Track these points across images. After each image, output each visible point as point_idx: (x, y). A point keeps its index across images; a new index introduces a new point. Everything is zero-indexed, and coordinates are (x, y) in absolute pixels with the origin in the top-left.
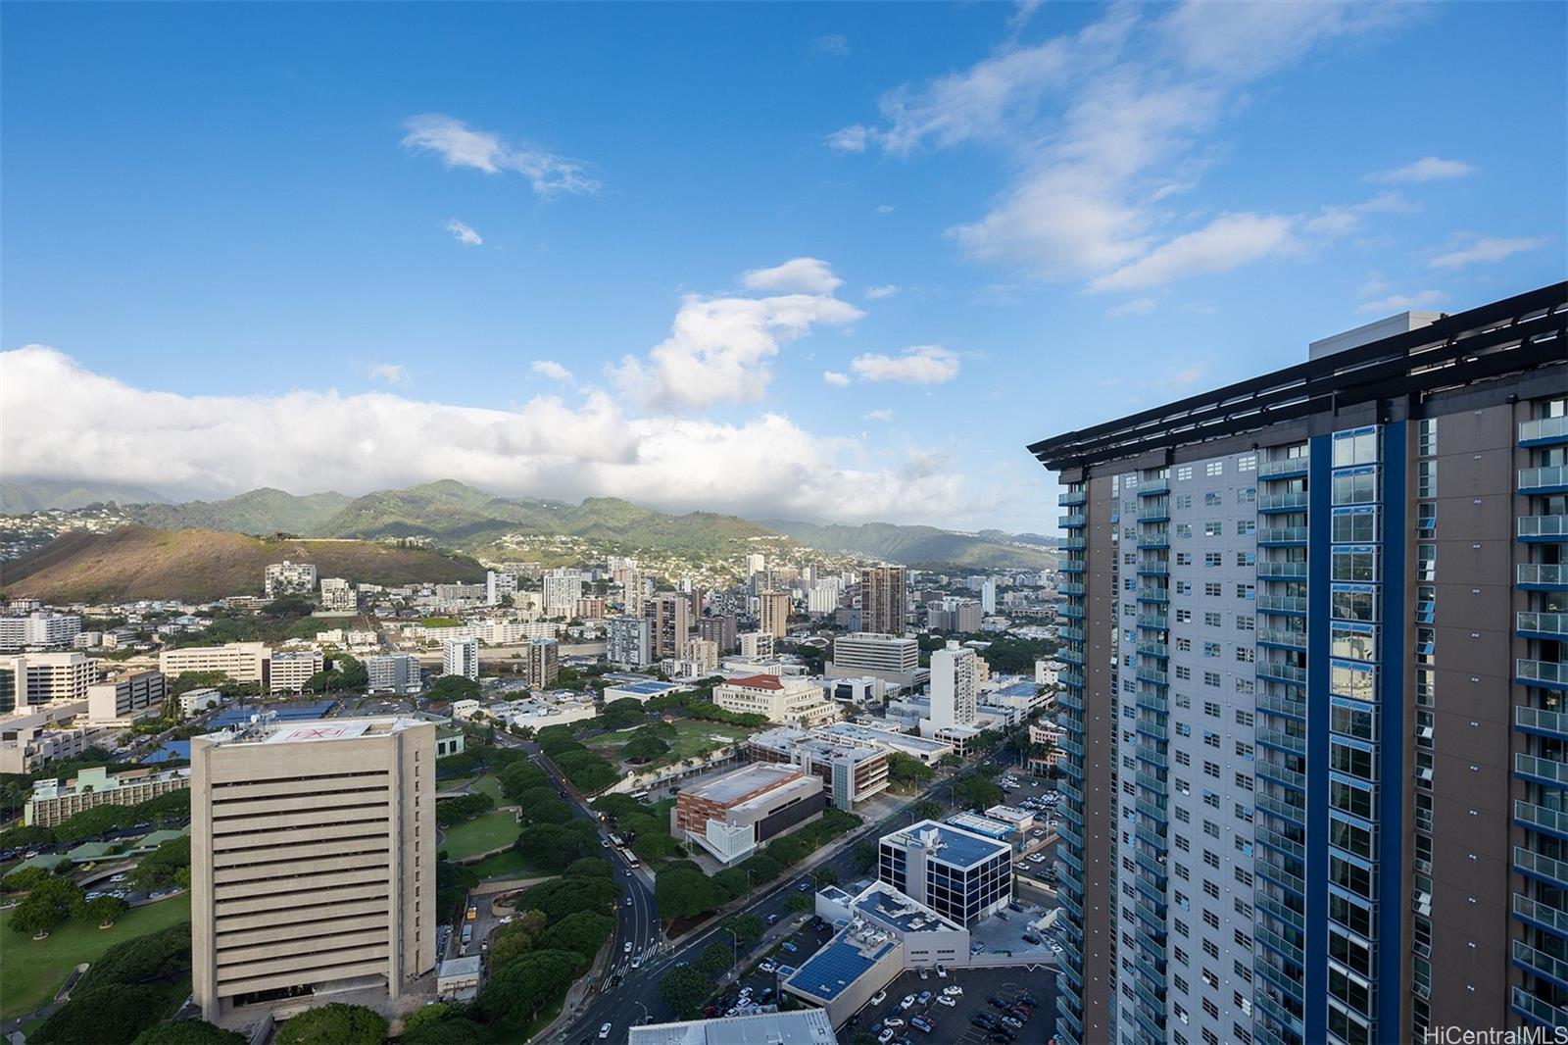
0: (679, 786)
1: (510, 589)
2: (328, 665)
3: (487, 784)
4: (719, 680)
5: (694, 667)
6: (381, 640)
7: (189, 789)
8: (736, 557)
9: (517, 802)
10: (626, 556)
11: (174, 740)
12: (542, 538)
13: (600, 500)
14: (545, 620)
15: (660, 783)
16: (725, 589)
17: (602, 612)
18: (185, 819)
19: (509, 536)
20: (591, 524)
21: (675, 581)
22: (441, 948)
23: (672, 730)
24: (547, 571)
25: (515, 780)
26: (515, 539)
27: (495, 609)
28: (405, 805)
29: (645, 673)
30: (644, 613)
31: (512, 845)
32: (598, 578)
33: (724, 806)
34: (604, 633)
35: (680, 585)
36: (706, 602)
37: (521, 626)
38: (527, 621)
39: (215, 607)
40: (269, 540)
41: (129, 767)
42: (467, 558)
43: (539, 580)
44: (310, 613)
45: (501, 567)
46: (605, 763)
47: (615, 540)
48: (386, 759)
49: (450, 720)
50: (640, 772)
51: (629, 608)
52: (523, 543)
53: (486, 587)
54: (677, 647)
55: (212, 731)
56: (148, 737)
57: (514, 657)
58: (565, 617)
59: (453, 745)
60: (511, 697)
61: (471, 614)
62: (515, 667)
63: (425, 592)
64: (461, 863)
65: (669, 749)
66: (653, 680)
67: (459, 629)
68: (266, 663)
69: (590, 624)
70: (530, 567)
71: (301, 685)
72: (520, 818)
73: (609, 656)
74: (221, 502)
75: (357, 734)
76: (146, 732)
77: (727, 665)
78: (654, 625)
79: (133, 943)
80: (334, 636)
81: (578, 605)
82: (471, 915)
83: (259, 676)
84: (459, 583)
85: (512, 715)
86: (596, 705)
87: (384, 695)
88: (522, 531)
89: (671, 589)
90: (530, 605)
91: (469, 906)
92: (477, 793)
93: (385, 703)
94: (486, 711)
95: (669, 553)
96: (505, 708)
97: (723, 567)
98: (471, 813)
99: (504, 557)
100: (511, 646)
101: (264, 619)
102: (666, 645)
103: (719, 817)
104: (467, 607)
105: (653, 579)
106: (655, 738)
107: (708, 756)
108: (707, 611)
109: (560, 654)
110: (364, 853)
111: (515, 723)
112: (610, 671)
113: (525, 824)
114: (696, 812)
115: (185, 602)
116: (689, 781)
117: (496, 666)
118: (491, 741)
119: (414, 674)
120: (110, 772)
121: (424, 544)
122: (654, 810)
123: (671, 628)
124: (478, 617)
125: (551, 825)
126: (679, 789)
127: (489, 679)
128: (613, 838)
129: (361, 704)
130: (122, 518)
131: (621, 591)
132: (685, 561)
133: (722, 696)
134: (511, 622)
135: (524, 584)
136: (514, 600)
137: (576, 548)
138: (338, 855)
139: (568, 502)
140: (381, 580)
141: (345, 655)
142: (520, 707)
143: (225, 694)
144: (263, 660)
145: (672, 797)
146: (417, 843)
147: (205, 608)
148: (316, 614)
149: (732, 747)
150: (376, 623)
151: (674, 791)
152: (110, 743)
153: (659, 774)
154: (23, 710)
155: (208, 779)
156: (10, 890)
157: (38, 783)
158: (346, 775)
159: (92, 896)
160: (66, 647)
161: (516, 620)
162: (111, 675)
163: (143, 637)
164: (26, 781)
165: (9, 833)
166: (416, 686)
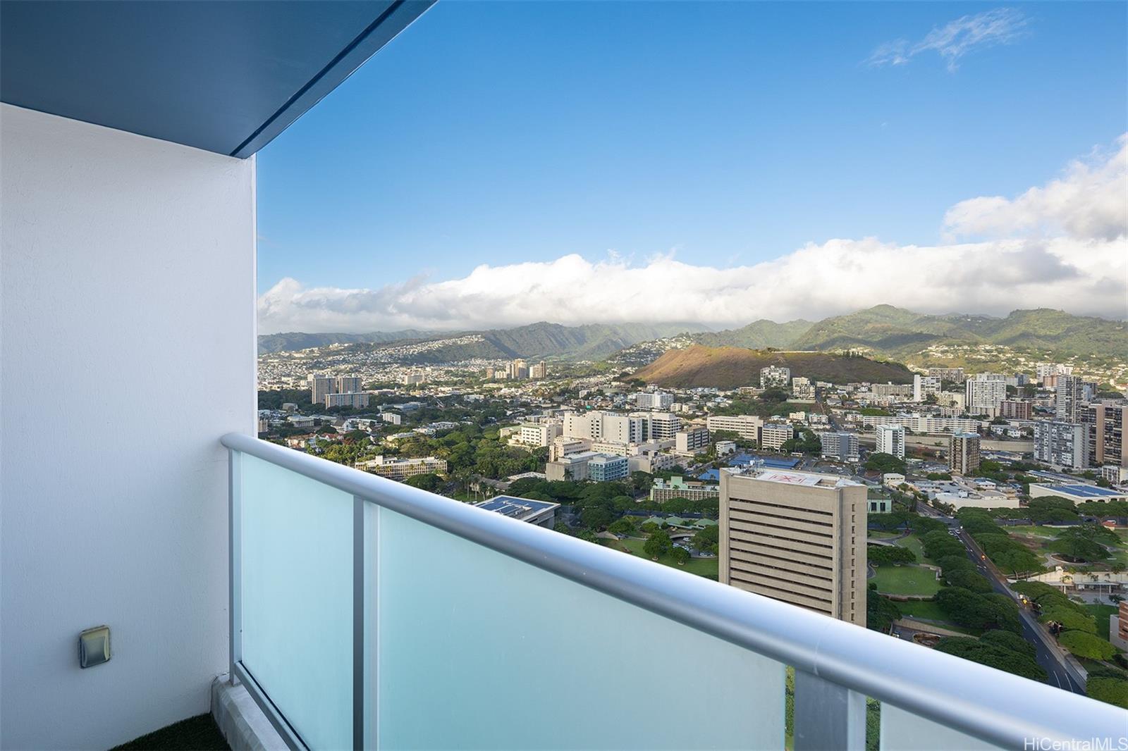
0: (1122, 596)
1: (934, 389)
2: (796, 436)
3: (910, 543)
6: (830, 421)
7: (718, 498)
9: (937, 563)
11: (713, 468)
12: (966, 347)
13: (1028, 311)
14: (967, 417)
15: (1096, 587)
17: (1029, 414)
18: (715, 516)
19: (934, 347)
20: (1019, 333)
21: (1124, 389)
23: (1115, 538)
24: (970, 375)
25: (935, 544)
26: (940, 349)
27: (920, 405)
28: (844, 541)
29: (1079, 475)
30: (1080, 418)
31: (931, 597)
32: (1026, 383)
34: (1031, 432)
37: (944, 421)
38: (950, 417)
39: (734, 393)
40: (763, 352)
41: (692, 479)
42: (897, 364)
43: (962, 383)
44: (786, 400)
45: (927, 372)
46: (1029, 552)
47: (1045, 348)
48: (831, 504)
49: (881, 487)
50: (1073, 570)
51: (1061, 413)
52: (947, 351)
53: (913, 387)
55: (731, 467)
56: (701, 464)
57: (937, 445)
58: (989, 416)
59: (883, 506)
60: (933, 477)
61: (900, 408)
62: (938, 454)
63: (864, 389)
64: (888, 597)
65: (1110, 556)
66: (1091, 484)
67: (889, 418)
68: (760, 429)
69: (1014, 424)
70: (954, 372)
71: (779, 446)
72: (940, 577)
73: (1036, 455)
74: (738, 330)
75: (812, 484)
76: (700, 462)
78: (1093, 431)
80: (801, 416)
83: (756, 437)
84: (890, 383)
85: (934, 492)
86: (1020, 498)
87: (832, 460)
88: (946, 342)
89: (1117, 396)
90: (953, 403)
91: (893, 632)
92: (901, 547)
93: (830, 466)
94: (910, 485)
96: (927, 485)
98: (897, 561)
99: (929, 363)
100: (934, 436)
101: (760, 402)
102: (1109, 452)
104: (896, 402)
105: (1092, 385)
106: (1091, 542)
109: (982, 447)
110: (816, 566)
111: (936, 499)
112: (1037, 469)
113: (943, 583)
115: (720, 389)
117: (921, 450)
118: (913, 509)
119: (854, 448)
120: (684, 480)
121: (863, 353)
122: (1089, 611)
123: (1115, 435)
124: (905, 411)
125: (969, 591)
126: (1122, 599)
127: (914, 460)
129: (817, 464)
130: (693, 340)
131: (1052, 396)
134: (934, 416)
135: (947, 385)
136: (938, 398)
138: (799, 562)
140: (831, 380)
141: (806, 429)
142: (942, 487)
143: (738, 447)
144: (759, 428)
145: (1113, 605)
146: (853, 571)
147: (729, 393)
148: (789, 401)
150: (827, 410)
151: (1116, 599)
152: (684, 464)
153: (1095, 578)
154: (651, 441)
155: (727, 495)
156: (644, 531)
157: (656, 480)
158: (805, 510)
159: (676, 545)
160: (668, 410)
161: (940, 415)
162: (685, 427)
163: (700, 408)
164: (652, 477)
165: (645, 502)
166: (855, 457)
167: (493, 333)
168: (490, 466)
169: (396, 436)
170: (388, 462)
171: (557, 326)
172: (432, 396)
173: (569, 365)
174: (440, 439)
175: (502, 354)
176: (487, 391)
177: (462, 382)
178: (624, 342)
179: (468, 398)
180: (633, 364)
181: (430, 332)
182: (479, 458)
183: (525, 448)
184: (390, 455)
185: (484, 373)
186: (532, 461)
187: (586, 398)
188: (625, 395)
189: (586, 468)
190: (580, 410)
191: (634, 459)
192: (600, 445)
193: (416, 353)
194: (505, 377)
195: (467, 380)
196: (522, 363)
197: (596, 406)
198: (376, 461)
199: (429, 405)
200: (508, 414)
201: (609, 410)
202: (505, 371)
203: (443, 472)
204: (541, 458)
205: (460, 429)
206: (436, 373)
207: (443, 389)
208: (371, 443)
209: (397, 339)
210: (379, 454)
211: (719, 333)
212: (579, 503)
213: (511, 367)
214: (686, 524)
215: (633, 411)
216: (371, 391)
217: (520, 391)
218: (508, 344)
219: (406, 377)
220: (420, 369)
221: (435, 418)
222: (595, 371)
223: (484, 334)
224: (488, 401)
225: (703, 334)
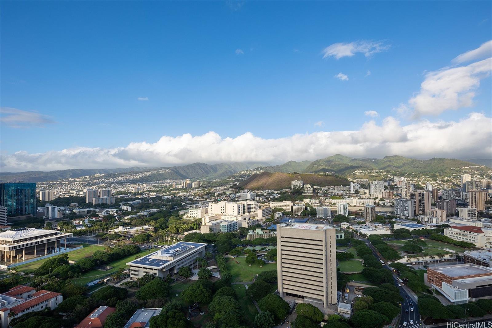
0: (428, 265)
1: (358, 188)
2: (306, 208)
3: (352, 250)
4: (448, 226)
5: (434, 220)
6: (320, 202)
7: (276, 237)
8: (455, 176)
9: (362, 258)
10: (402, 176)
11: (273, 224)
12: (369, 171)
13: (390, 157)
14: (370, 199)
15: (419, 263)
16: (449, 189)
17: (392, 196)
18: (275, 244)
19: (357, 171)
20: (387, 165)
21: (424, 186)
22: (338, 298)
23: (424, 243)
24: (371, 182)
25: (361, 250)
26: (359, 172)
27: (353, 194)
28: (327, 252)
29: (411, 220)
30: (410, 197)
31: (360, 272)
32: (390, 184)
33: (451, 278)
34: (393, 204)
35: (427, 187)
36: (440, 193)
37: (362, 200)
38: (364, 199)
39: (281, 192)
40: (292, 174)
41: (265, 229)
42: (344, 178)
43: (368, 185)
44: (302, 194)
45: (355, 181)
46: (395, 251)
47: (397, 170)
48: (321, 237)
49: (340, 228)
50: (411, 257)
51: (403, 195)
52: (362, 173)
53: (350, 187)
54: (425, 211)
55: (281, 223)
56: (268, 223)
57: (360, 210)
58: (378, 198)
59: (341, 236)
60: (359, 223)
61: (346, 196)
62: (360, 214)
63: (332, 189)
64: (344, 273)
65: (423, 250)
66: (415, 223)
67: (342, 200)
68: (292, 206)
69: (387, 200)
70: (365, 181)
71: (300, 213)
72: (363, 264)
73: (396, 212)
74: (281, 165)
75: (314, 228)
76: (268, 222)
77: (451, 220)
78: (415, 202)
79: (266, 272)
80: (308, 200)
81: (383, 194)
82: (348, 291)
83: (290, 210)
84: (342, 186)
85: (360, 229)
86: (391, 230)
87: (321, 218)
88: (361, 169)
89: (423, 188)
90: (365, 193)
91: (347, 288)
92: (349, 252)
93: (321, 221)
94: (351, 227)
95: (421, 175)
96: (357, 226)
97: (448, 180)
98: (347, 258)
99: (356, 178)
100: (359, 207)
101: (292, 195)
102: (420, 210)
103: (448, 282)
104: (344, 193)
105: (414, 185)
106: (416, 245)
107: (442, 256)
108: (440, 198)
109: (376, 210)
110: (317, 263)
111: (361, 232)
112: (396, 218)
113: (365, 266)
114: (436, 277)
115: (275, 190)
116: (433, 264)
117: (354, 212)
118: (352, 237)
119: (329, 213)
120: (262, 230)
121: (331, 174)
122: (417, 273)
123: (422, 203)
124: (348, 197)
125: (374, 268)
126: (428, 267)
127: (352, 217)
128: (399, 279)
129: (315, 220)
130: (263, 170)
131: (400, 189)
132: (428, 178)
133: (448, 233)
134: (358, 199)
135: (363, 186)
136: (359, 191)
137: (381, 174)
138: (310, 262)
139: (378, 158)
140: (319, 185)
141: (310, 206)
142: (362, 227)
143: (283, 214)
145: (425, 269)
146: (331, 264)
147: (279, 192)
148: (303, 194)
149: (455, 255)
150: (318, 197)
151: (426, 267)
152: (261, 223)
153: (418, 259)
154: (247, 214)
155: (280, 235)
156: (245, 253)
157: (249, 230)
158: (311, 240)
159: (259, 258)
160: (254, 200)
161: (360, 198)
162: (261, 207)
163: (267, 198)
164: (247, 230)
165: (245, 241)
166: (330, 217)
167: (175, 168)
168: (175, 228)
169: (129, 217)
170: (125, 229)
171: (204, 164)
172: (147, 197)
173: (210, 181)
174: (151, 217)
175: (179, 177)
176: (173, 194)
177: (161, 191)
178: (234, 171)
179: (164, 197)
180: (238, 181)
181: (145, 168)
182: (170, 225)
183: (191, 219)
184: (126, 226)
185: (171, 186)
186: (194, 225)
187: (218, 196)
188: (235, 194)
189: (219, 227)
190: (216, 201)
191: (240, 222)
192: (225, 216)
193: (138, 178)
194: (181, 187)
195: (163, 189)
196: (189, 181)
197: (222, 199)
198: (119, 229)
199: (145, 201)
200: (183, 204)
201: (228, 201)
202: (181, 185)
203: (153, 232)
204: (198, 224)
205: (160, 212)
206: (148, 187)
207: (152, 194)
208: (117, 220)
209: (129, 171)
210: (121, 226)
211: (274, 167)
212: (216, 243)
213: (184, 183)
214: (263, 249)
215: (239, 201)
216: (116, 196)
217: (188, 194)
218: (182, 173)
219: (134, 189)
220: (140, 185)
221: (148, 207)
222: (222, 184)
223: (171, 169)
224: (173, 199)
225: (267, 167)
